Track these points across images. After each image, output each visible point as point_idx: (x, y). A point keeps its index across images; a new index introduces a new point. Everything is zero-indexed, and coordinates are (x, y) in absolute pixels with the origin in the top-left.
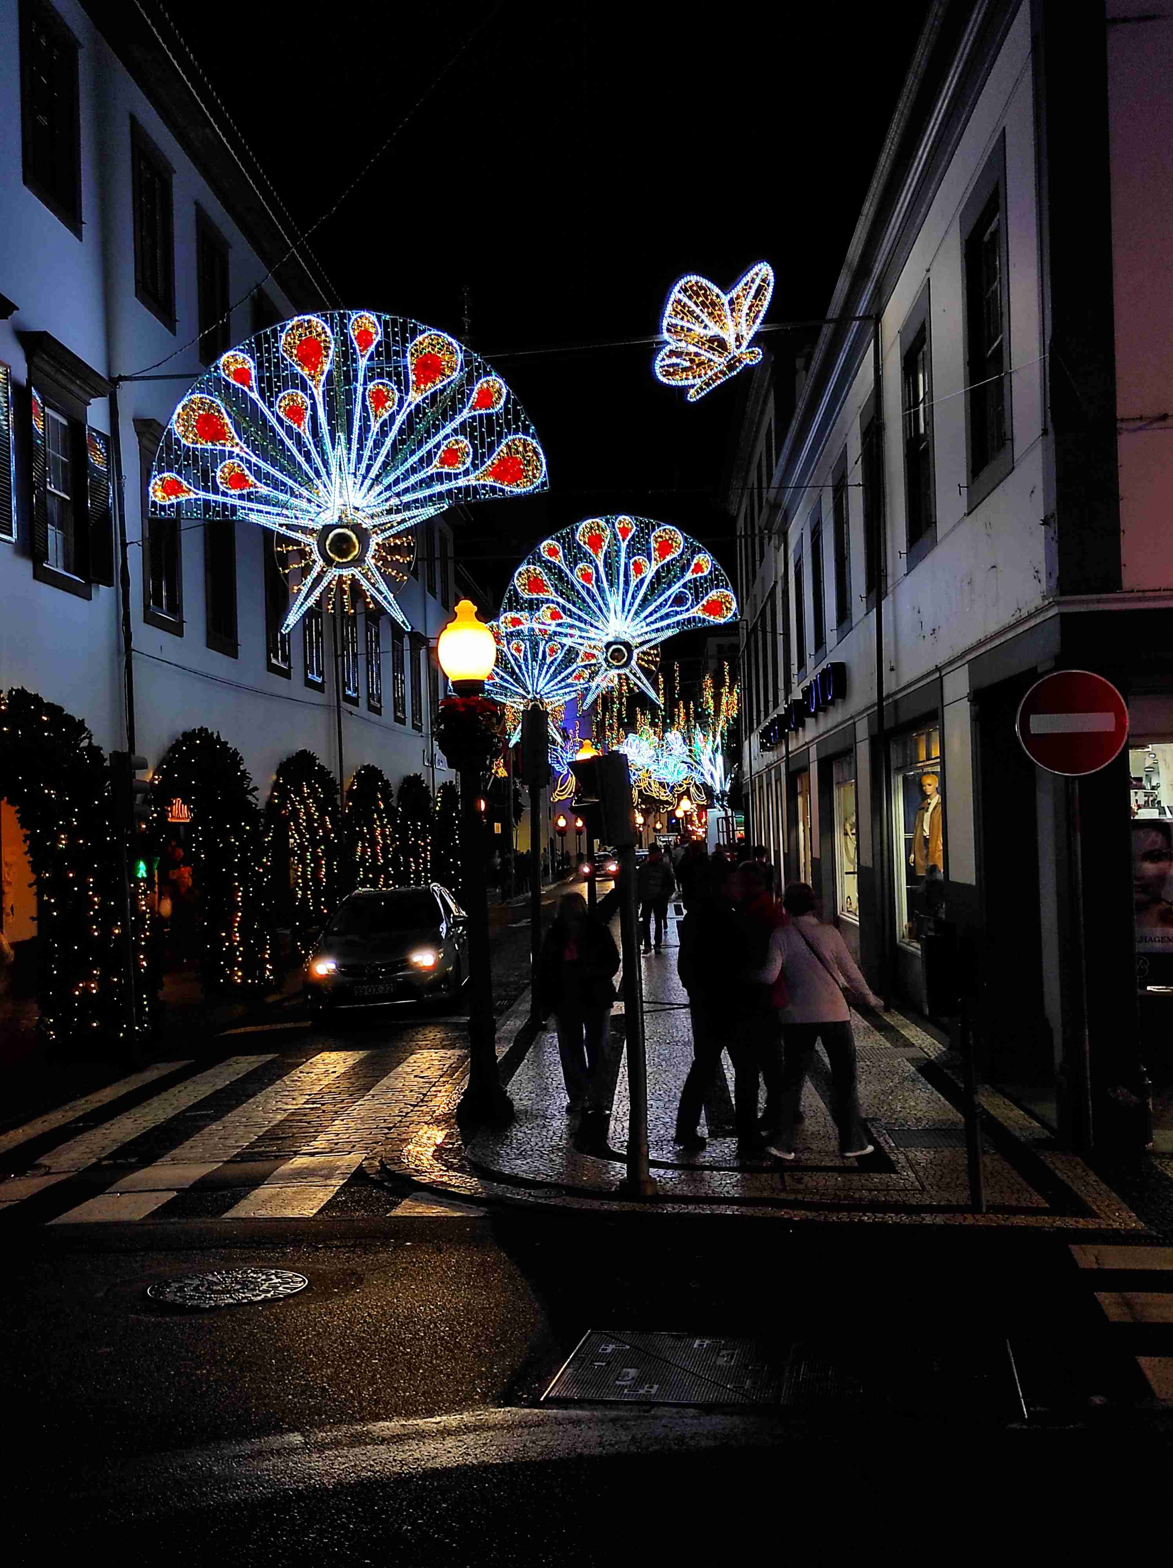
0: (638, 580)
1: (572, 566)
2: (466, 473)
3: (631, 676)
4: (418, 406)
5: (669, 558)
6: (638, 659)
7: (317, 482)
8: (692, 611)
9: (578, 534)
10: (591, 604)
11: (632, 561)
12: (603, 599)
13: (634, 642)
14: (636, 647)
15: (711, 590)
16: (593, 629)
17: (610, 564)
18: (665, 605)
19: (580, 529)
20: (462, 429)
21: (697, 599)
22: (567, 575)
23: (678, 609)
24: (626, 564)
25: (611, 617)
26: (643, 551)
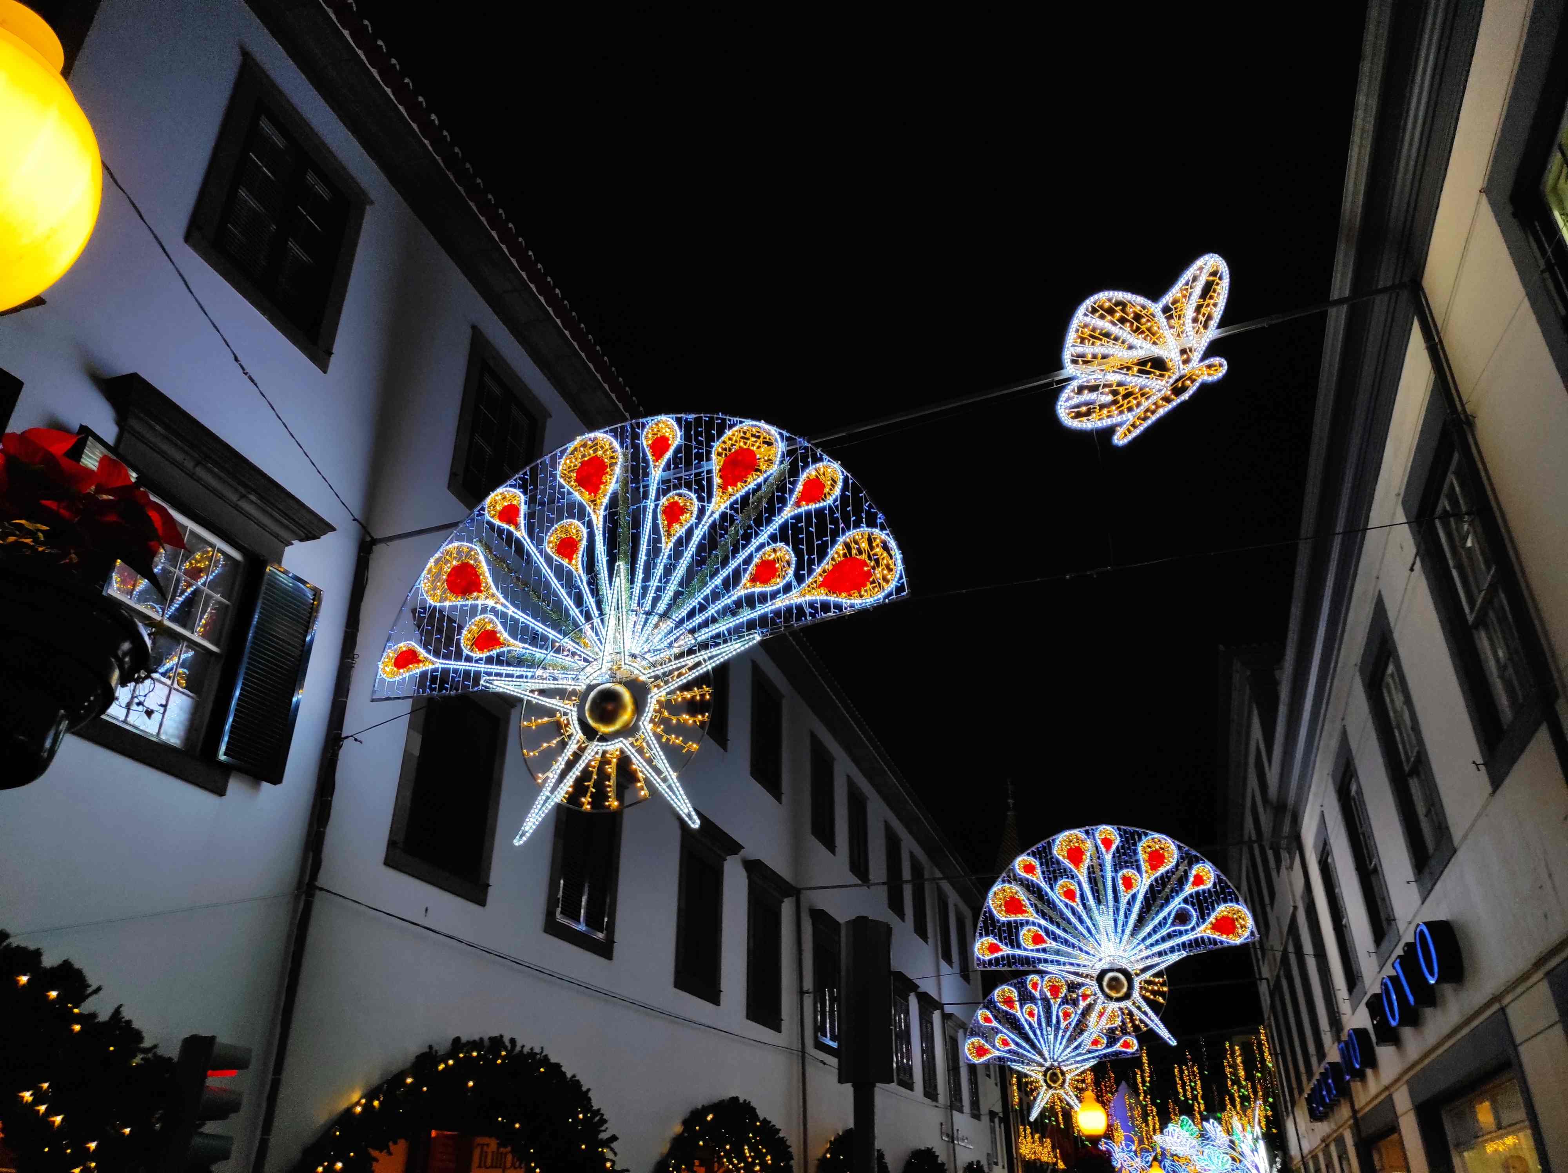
0: (1129, 896)
1: (1051, 883)
2: (787, 588)
3: (1135, 1011)
4: (724, 516)
5: (1162, 870)
6: (1141, 988)
7: (587, 628)
8: (1198, 930)
9: (1056, 848)
10: (1078, 925)
11: (1120, 874)
12: (1091, 918)
13: (1132, 969)
14: (1137, 975)
15: (1218, 905)
16: (1083, 955)
17: (1095, 878)
18: (1165, 923)
19: (1057, 842)
20: (782, 535)
21: (1203, 917)
22: (1047, 894)
23: (1182, 928)
24: (1113, 879)
25: (1102, 938)
26: (1132, 862)
